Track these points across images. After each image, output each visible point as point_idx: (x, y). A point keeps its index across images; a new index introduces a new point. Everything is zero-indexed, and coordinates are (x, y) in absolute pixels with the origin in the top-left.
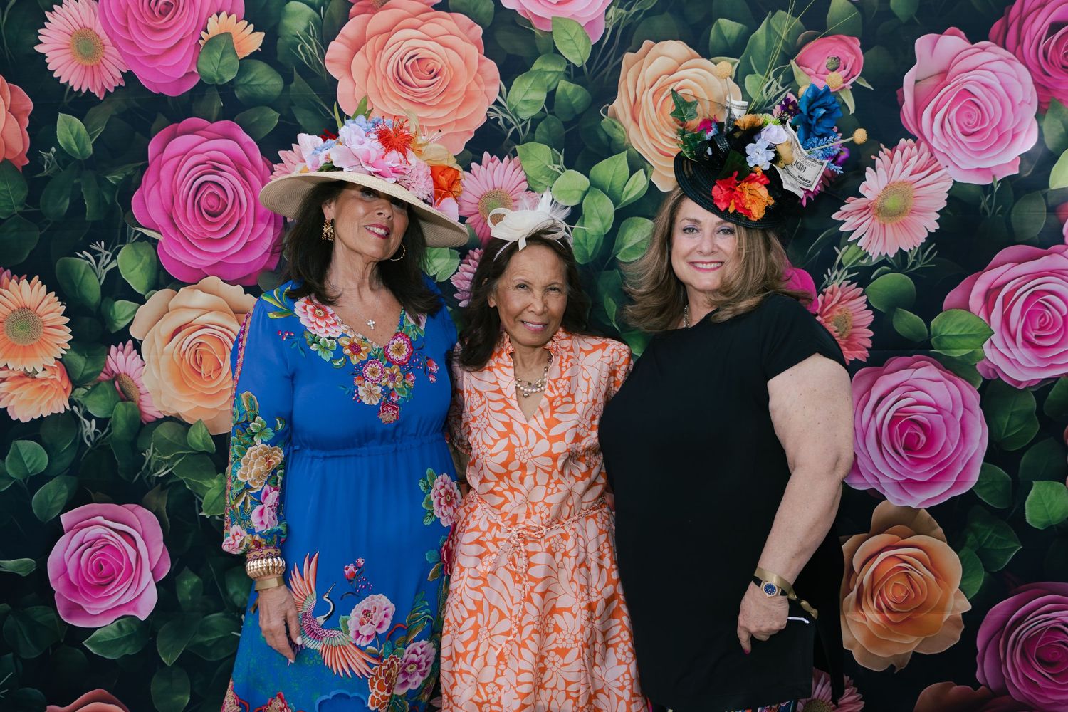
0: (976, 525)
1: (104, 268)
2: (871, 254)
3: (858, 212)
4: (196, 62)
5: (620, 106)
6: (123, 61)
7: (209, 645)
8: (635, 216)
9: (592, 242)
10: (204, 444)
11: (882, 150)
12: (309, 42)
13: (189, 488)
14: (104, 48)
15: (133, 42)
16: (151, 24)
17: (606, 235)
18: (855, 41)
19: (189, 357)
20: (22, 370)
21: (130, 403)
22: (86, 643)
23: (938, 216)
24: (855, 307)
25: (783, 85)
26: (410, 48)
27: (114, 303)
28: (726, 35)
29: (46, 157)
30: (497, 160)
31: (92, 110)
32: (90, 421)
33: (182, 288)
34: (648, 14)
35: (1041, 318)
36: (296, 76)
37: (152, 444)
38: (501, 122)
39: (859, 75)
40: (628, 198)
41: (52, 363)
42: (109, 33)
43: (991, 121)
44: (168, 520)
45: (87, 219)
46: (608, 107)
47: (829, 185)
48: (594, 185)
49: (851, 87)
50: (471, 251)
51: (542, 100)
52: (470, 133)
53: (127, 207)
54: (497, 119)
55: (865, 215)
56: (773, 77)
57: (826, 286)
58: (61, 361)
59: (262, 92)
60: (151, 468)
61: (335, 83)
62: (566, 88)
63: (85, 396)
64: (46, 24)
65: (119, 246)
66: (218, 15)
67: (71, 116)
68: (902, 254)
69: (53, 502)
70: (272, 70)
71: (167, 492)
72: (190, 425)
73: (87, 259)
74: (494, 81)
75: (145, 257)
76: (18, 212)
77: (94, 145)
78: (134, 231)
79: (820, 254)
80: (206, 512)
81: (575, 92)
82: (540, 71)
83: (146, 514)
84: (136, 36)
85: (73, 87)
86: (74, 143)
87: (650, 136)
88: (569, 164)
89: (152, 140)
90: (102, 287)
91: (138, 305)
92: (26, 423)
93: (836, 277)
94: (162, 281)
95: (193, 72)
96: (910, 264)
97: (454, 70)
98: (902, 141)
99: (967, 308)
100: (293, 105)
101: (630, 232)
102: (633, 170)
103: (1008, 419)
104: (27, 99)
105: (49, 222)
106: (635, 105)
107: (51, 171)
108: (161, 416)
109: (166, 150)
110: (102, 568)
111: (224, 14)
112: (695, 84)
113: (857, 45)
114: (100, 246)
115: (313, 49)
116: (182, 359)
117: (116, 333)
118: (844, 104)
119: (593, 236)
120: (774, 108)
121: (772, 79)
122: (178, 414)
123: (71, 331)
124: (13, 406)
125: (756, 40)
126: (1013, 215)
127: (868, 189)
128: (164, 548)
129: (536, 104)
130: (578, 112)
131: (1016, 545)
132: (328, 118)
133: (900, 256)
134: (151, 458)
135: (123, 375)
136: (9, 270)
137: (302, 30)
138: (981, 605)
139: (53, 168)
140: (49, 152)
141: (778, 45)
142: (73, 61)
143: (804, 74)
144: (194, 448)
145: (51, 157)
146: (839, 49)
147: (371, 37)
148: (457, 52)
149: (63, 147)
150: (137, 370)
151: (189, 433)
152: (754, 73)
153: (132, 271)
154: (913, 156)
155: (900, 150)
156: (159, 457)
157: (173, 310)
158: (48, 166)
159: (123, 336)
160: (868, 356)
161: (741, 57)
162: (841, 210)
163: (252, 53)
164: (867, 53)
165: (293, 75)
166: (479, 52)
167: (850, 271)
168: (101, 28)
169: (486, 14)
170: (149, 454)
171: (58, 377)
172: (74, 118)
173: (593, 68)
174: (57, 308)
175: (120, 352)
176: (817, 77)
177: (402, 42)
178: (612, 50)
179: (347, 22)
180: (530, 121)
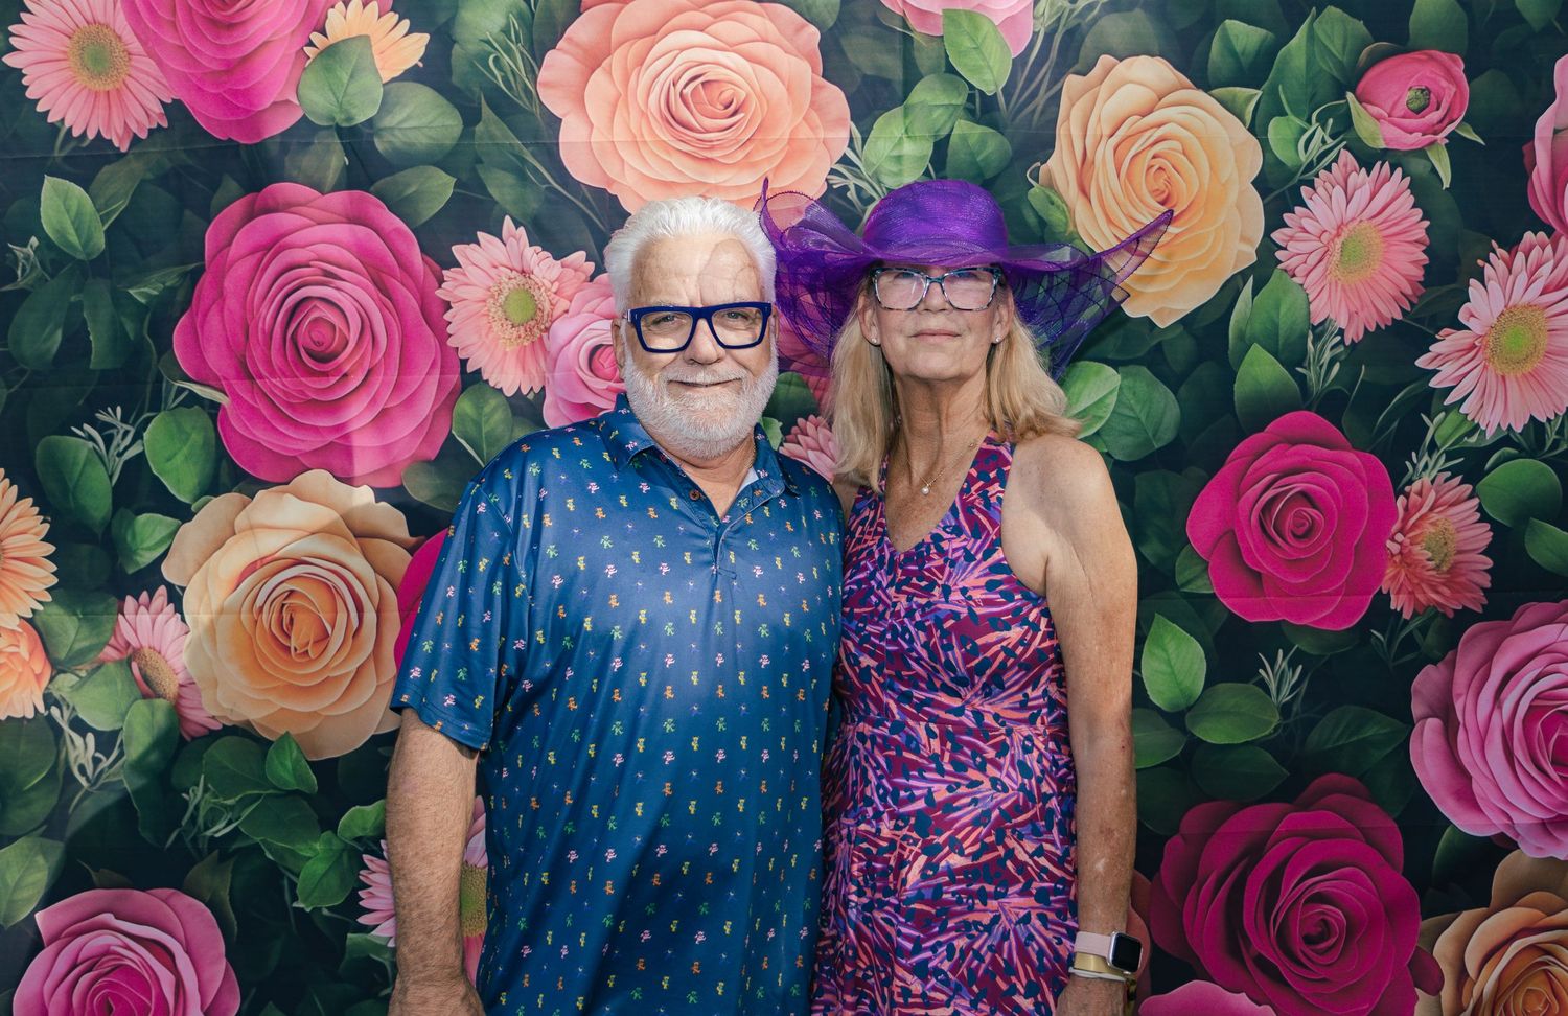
1: (120, 454)
2: (1483, 427)
3: (1461, 354)
4: (295, 83)
5: (1059, 166)
6: (165, 81)
8: (1085, 359)
10: (296, 777)
11: (1494, 252)
12: (509, 51)
13: (270, 857)
14: (130, 59)
15: (184, 48)
16: (214, 14)
18: (1455, 62)
19: (268, 618)
21: (161, 699)
24: (1460, 517)
25: (1333, 136)
26: (688, 65)
27: (133, 519)
28: (1238, 49)
29: (20, 255)
31: (106, 169)
32: (84, 737)
33: (260, 492)
34: (1107, 10)
36: (486, 110)
37: (203, 776)
38: (852, 194)
39: (1460, 119)
41: (12, 624)
42: (141, 35)
44: (232, 915)
45: (91, 366)
46: (1039, 167)
47: (1409, 309)
49: (1447, 141)
50: (800, 421)
51: (923, 157)
53: (165, 345)
54: (845, 188)
55: (1472, 359)
56: (1317, 121)
57: (1410, 482)
58: (33, 622)
59: (425, 141)
60: (200, 821)
61: (555, 122)
62: (967, 133)
63: (75, 688)
64: (24, 16)
65: (145, 416)
66: (346, 3)
67: (68, 182)
68: (1535, 427)
69: (17, 887)
70: (442, 101)
71: (231, 864)
72: (273, 742)
73: (91, 438)
74: (839, 122)
75: (194, 436)
77: (108, 233)
78: (174, 389)
79: (1399, 424)
80: (305, 901)
81: (983, 142)
82: (922, 104)
83: (190, 906)
84: (186, 32)
85: (70, 129)
86: (72, 231)
87: (1110, 221)
89: (214, 221)
90: (116, 490)
91: (179, 522)
93: (1426, 467)
94: (224, 478)
95: (289, 101)
96: (1549, 444)
97: (768, 102)
98: (1529, 235)
100: (480, 162)
101: (1076, 387)
105: (22, 372)
106: (1085, 163)
107: (30, 280)
108: (217, 726)
109: (235, 241)
110: (111, 1010)
111: (356, 3)
112: (1185, 133)
113: (1459, 68)
114: (113, 416)
115: (515, 63)
116: (256, 622)
117: (136, 573)
118: (1434, 170)
120: (1317, 175)
121: (1315, 125)
122: (248, 723)
123: (55, 568)
125: (1286, 61)
127: (1472, 315)
128: (226, 970)
129: (914, 162)
130: (987, 176)
132: (544, 186)
133: (1532, 430)
134: (199, 803)
135: (146, 651)
137: (496, 30)
139: (34, 275)
140: (26, 246)
141: (1326, 66)
142: (75, 82)
143: (1369, 118)
144: (277, 785)
145: (29, 255)
146: (1428, 74)
147: (619, 46)
148: (773, 70)
149: (50, 235)
150: (173, 640)
151: (268, 757)
152: (1286, 114)
153: (169, 460)
154: (1548, 261)
155: (1524, 252)
156: (213, 800)
157: (242, 531)
158: (24, 270)
159: (150, 579)
160: (1485, 602)
161: (1263, 87)
162: (1429, 351)
163: (406, 71)
164: (1476, 82)
165: (479, 110)
166: (813, 72)
167: (1450, 456)
168: (126, 23)
169: (826, 6)
170: (196, 795)
171: (24, 651)
172: (73, 184)
173: (1014, 99)
174: (34, 527)
175: (143, 609)
176: (1392, 123)
177: (674, 53)
178: (1045, 69)
179: (577, 17)
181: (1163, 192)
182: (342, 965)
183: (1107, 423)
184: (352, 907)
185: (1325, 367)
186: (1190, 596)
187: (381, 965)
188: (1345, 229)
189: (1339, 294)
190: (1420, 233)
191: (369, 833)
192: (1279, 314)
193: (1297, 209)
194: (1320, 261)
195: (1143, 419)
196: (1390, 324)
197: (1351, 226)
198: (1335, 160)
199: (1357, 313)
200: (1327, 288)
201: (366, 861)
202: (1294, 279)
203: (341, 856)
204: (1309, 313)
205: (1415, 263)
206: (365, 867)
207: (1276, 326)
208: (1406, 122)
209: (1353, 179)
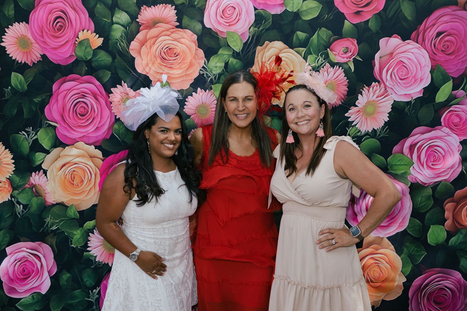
0: (407, 244)
1: (31, 139)
2: (361, 131)
3: (355, 113)
4: (74, 50)
5: (255, 68)
6: (41, 50)
7: (74, 304)
10: (74, 214)
11: (365, 87)
12: (123, 42)
13: (66, 234)
14: (32, 44)
15: (45, 42)
16: (54, 34)
18: (354, 40)
19: (68, 177)
21: (40, 197)
22: (17, 305)
23: (388, 115)
25: (324, 60)
26: (166, 44)
27: (35, 154)
28: (300, 38)
29: (6, 91)
30: (204, 91)
31: (27, 71)
32: (20, 206)
33: (67, 147)
34: (268, 30)
35: (433, 157)
36: (117, 56)
37: (50, 215)
38: (205, 75)
39: (356, 55)
41: (4, 180)
42: (34, 38)
43: (411, 74)
44: (56, 249)
45: (24, 117)
46: (251, 68)
47: (343, 102)
49: (353, 60)
51: (222, 67)
52: (192, 80)
53: (43, 112)
54: (204, 74)
55: (359, 114)
58: (9, 179)
59: (103, 63)
60: (49, 226)
61: (134, 59)
62: (233, 61)
63: (18, 194)
64: (6, 34)
65: (38, 129)
66: (83, 31)
67: (17, 73)
68: (374, 131)
69: (2, 242)
70: (107, 54)
71: (56, 236)
72: (69, 207)
73: (24, 135)
74: (202, 58)
75: (50, 134)
77: (28, 86)
78: (45, 123)
79: (341, 130)
80: (74, 245)
81: (237, 63)
82: (222, 54)
83: (46, 246)
84: (46, 38)
85: (18, 61)
86: (19, 85)
89: (55, 84)
90: (30, 147)
91: (46, 154)
94: (57, 144)
95: (73, 55)
96: (378, 135)
97: (185, 53)
98: (373, 83)
99: (402, 153)
100: (116, 68)
103: (420, 199)
105: (7, 119)
107: (9, 97)
108: (55, 203)
109: (60, 88)
110: (25, 271)
111: (85, 31)
113: (355, 43)
114: (30, 129)
115: (124, 45)
116: (65, 178)
117: (35, 167)
118: (350, 67)
120: (320, 69)
121: (320, 57)
122: (63, 202)
123: (14, 166)
125: (312, 41)
126: (419, 114)
127: (359, 103)
128: (54, 262)
129: (220, 68)
131: (424, 253)
133: (373, 131)
134: (49, 221)
135: (37, 185)
137: (119, 36)
138: (410, 279)
140: (8, 89)
141: (322, 42)
142: (18, 50)
143: (333, 55)
144: (69, 217)
145: (9, 91)
146: (348, 44)
147: (149, 39)
148: (186, 46)
149: (14, 86)
150: (44, 183)
151: (67, 210)
152: (312, 54)
153: (44, 140)
154: (378, 90)
155: (372, 87)
156: (53, 221)
157: (62, 156)
158: (7, 95)
159: (39, 168)
161: (307, 48)
162: (348, 112)
163: (98, 47)
164: (360, 45)
165: (116, 56)
166: (196, 46)
168: (31, 36)
169: (198, 30)
170: (48, 220)
171: (7, 186)
172: (19, 74)
173: (244, 52)
174: (9, 156)
175: (37, 175)
176: (339, 56)
177: (162, 41)
178: (252, 45)
179: (138, 33)
180: (218, 75)
182: (82, 260)
184: (86, 246)
187: (92, 260)
188: (327, 82)
190: (346, 83)
191: (91, 228)
196: (338, 105)
197: (329, 81)
198: (325, 65)
201: (90, 235)
203: (84, 234)
206: (90, 236)
208: (342, 56)
209: (329, 70)
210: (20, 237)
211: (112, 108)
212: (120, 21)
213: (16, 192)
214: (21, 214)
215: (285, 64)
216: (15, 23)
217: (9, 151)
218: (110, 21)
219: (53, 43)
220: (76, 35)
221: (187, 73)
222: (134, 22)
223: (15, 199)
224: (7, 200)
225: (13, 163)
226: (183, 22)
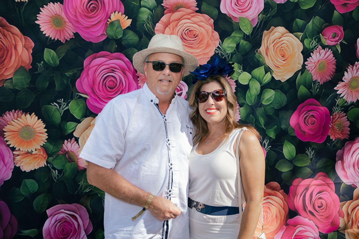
1: (63, 109)
2: (348, 102)
3: (343, 87)
4: (105, 30)
5: (262, 49)
6: (74, 28)
8: (267, 88)
9: (253, 98)
11: (350, 66)
12: (149, 23)
13: (99, 196)
14: (65, 23)
15: (78, 21)
16: (87, 15)
17: (258, 95)
18: (341, 27)
20: (26, 151)
21: (73, 163)
24: (343, 120)
25: (317, 43)
26: (186, 26)
27: (66, 123)
28: (299, 24)
29: (39, 65)
31: (59, 47)
32: (55, 171)
34: (273, 17)
36: (144, 36)
37: (83, 179)
38: (220, 54)
39: (342, 39)
40: (265, 82)
41: (39, 147)
42: (68, 17)
44: (90, 209)
45: (56, 90)
46: (258, 50)
47: (332, 78)
48: (253, 77)
49: (340, 43)
51: (234, 47)
52: (209, 58)
53: (74, 85)
54: (218, 53)
55: (345, 88)
56: (314, 39)
57: (333, 113)
58: (43, 147)
59: (132, 42)
60: (83, 188)
62: (243, 42)
63: (53, 160)
64: (40, 13)
65: (71, 100)
66: (115, 12)
70: (135, 34)
71: (90, 198)
73: (55, 106)
74: (217, 39)
75: (81, 105)
76: (26, 87)
77: (60, 61)
78: (76, 95)
79: (331, 102)
81: (246, 44)
82: (234, 36)
83: (81, 207)
84: (79, 18)
85: (51, 38)
86: (51, 60)
87: (272, 60)
88: (244, 70)
89: (86, 59)
90: (62, 117)
91: (77, 124)
92: (28, 172)
93: (336, 110)
94: (88, 114)
95: (104, 34)
97: (203, 35)
98: (356, 62)
100: (143, 47)
101: (266, 94)
102: (266, 72)
104: (32, 42)
105: (39, 91)
106: (267, 49)
109: (91, 64)
110: (64, 230)
111: (117, 12)
112: (287, 42)
113: (342, 29)
114: (61, 101)
117: (67, 135)
118: (337, 49)
119: (253, 95)
120: (314, 51)
121: (314, 40)
123: (47, 134)
124: (23, 166)
125: (308, 27)
127: (345, 79)
128: (89, 221)
129: (232, 48)
130: (247, 52)
133: (357, 102)
134: (82, 185)
135: (70, 152)
136: (21, 111)
137: (146, 18)
139: (42, 70)
140: (41, 63)
141: (316, 28)
142: (52, 28)
143: (324, 39)
145: (41, 65)
146: (336, 30)
147: (172, 22)
148: (204, 28)
149: (46, 61)
150: (76, 149)
152: (308, 38)
153: (75, 110)
155: (355, 66)
156: (86, 184)
157: (92, 125)
158: (40, 69)
159: (71, 136)
160: (349, 137)
161: (304, 32)
162: (337, 86)
163: (127, 27)
164: (345, 32)
165: (142, 35)
166: (212, 29)
167: (341, 107)
168: (64, 15)
169: (215, 15)
170: (82, 183)
171: (42, 153)
172: (51, 50)
173: (253, 36)
174: (42, 125)
175: (69, 143)
176: (329, 40)
177: (183, 24)
178: (260, 29)
179: (163, 16)
180: (230, 54)
181: (283, 55)
183: (272, 101)
185: (316, 90)
186: (292, 136)
188: (320, 62)
189: (318, 74)
190: (334, 62)
192: (306, 79)
193: (310, 58)
194: (315, 68)
195: (280, 100)
196: (329, 81)
198: (318, 47)
199: (322, 78)
200: (316, 74)
202: (309, 72)
204: (312, 79)
205: (333, 68)
207: (306, 81)
208: (332, 40)
209: (321, 51)
210: (57, 200)
211: (139, 82)
212: (147, 5)
213: (51, 158)
214: (57, 178)
215: (285, 46)
216: (50, 3)
217: (41, 121)
218: (138, 4)
219: (86, 23)
220: (109, 16)
221: (205, 52)
222: (159, 6)
223: (51, 165)
224: (44, 166)
225: (46, 132)
226: (202, 7)
